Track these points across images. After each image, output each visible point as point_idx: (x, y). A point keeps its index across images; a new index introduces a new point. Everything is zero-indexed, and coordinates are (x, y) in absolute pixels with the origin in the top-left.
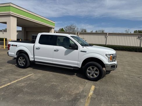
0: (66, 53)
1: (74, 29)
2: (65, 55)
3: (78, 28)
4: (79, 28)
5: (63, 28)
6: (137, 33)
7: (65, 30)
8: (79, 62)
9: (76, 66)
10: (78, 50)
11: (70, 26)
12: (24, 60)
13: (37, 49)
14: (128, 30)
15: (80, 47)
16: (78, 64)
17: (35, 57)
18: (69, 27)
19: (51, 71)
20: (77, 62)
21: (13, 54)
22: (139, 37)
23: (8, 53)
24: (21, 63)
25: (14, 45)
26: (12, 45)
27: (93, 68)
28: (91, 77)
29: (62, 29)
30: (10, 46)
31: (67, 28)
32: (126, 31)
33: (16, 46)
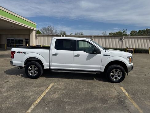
0: (88, 58)
1: (52, 31)
2: (87, 60)
3: (56, 30)
4: (58, 30)
5: (40, 30)
6: (112, 35)
7: (41, 32)
8: (102, 66)
9: (99, 70)
10: (100, 54)
11: (48, 27)
12: (36, 68)
13: (53, 55)
14: (104, 33)
15: (103, 52)
16: (100, 68)
17: (51, 64)
18: (46, 29)
19: (70, 78)
20: (100, 66)
21: (20, 62)
22: (120, 39)
23: (11, 62)
24: (32, 73)
25: (21, 53)
26: (18, 52)
27: (116, 71)
28: (115, 79)
29: (38, 30)
30: (15, 53)
31: (44, 29)
32: (103, 33)
33: (25, 53)
